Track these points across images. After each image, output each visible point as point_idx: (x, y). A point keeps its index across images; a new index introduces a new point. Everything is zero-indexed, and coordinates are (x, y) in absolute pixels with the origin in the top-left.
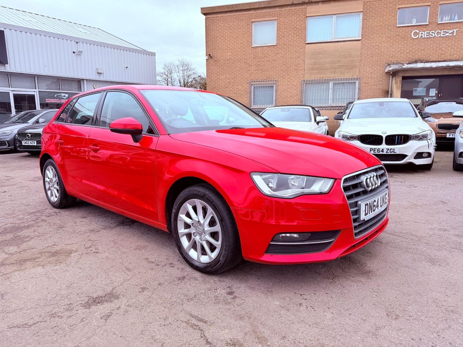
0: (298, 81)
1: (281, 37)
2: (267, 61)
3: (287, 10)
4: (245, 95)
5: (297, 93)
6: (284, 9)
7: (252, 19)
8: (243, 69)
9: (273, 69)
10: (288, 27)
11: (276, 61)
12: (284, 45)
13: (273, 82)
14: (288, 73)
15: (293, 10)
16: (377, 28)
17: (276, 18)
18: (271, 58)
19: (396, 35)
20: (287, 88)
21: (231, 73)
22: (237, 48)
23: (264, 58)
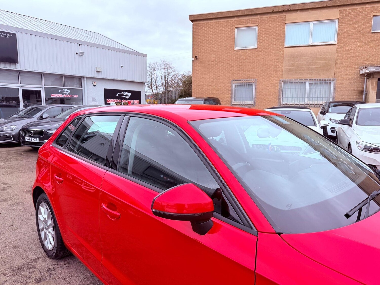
0: (277, 81)
1: (261, 41)
2: (248, 62)
3: (267, 17)
4: (227, 92)
5: (276, 91)
6: (264, 17)
7: (235, 25)
8: (225, 69)
9: (253, 70)
10: (268, 33)
11: (257, 62)
12: (264, 48)
13: (254, 81)
14: (267, 73)
15: (273, 17)
16: (352, 33)
17: (257, 24)
18: (252, 59)
19: (371, 40)
20: (266, 87)
21: (214, 72)
22: (221, 51)
23: (245, 60)
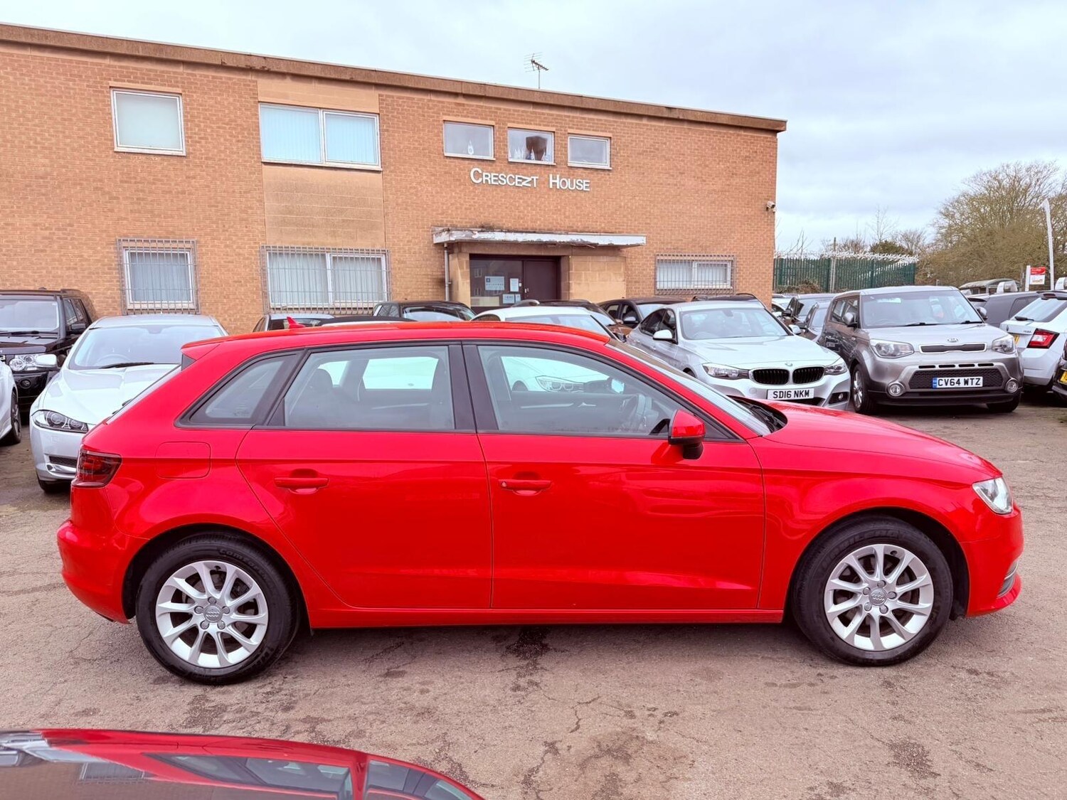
0: (252, 248)
1: (197, 139)
2: (165, 192)
3: (208, 76)
4: (104, 273)
5: (253, 274)
6: (199, 73)
7: (110, 79)
8: (90, 205)
9: (182, 213)
10: (214, 118)
11: (190, 194)
12: (206, 159)
13: (188, 246)
14: (224, 226)
15: (224, 80)
17: (179, 90)
18: (176, 184)
20: (225, 262)
21: (51, 211)
22: (68, 148)
23: (154, 183)
